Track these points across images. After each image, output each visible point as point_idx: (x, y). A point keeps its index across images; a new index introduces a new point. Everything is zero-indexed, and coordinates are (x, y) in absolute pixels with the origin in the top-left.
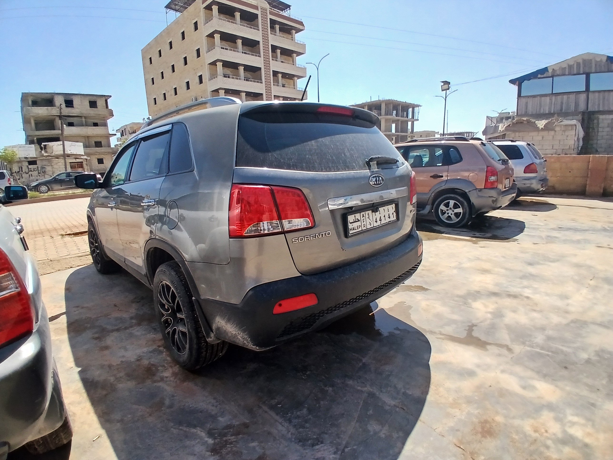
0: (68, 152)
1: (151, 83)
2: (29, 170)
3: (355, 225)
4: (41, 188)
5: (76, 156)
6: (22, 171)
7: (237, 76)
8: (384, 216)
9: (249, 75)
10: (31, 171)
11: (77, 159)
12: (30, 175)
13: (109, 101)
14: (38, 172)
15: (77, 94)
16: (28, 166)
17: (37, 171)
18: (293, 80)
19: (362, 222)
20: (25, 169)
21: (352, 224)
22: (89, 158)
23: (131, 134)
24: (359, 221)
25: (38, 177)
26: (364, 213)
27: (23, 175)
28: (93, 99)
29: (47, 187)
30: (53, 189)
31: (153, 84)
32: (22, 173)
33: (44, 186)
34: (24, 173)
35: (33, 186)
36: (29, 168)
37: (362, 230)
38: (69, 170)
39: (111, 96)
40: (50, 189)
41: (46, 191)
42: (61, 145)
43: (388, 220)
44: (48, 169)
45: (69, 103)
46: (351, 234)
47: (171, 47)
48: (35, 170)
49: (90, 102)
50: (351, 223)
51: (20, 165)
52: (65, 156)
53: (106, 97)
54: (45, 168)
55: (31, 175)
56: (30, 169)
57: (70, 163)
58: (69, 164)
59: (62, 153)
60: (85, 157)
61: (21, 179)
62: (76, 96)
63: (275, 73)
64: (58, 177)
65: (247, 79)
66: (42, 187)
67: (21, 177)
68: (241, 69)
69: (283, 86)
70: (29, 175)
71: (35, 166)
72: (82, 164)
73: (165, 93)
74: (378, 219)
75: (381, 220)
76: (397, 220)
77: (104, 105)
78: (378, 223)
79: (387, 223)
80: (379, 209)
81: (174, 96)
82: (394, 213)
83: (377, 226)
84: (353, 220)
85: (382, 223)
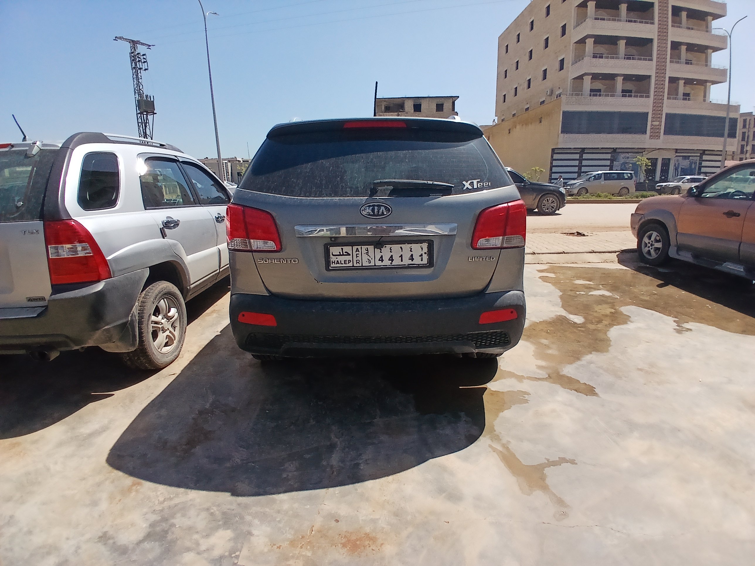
1: (504, 75)
3: (342, 258)
7: (614, 54)
8: (401, 256)
9: (633, 50)
13: (456, 102)
15: (426, 97)
18: (705, 53)
19: (355, 256)
21: (337, 257)
24: (349, 255)
28: (440, 101)
37: (353, 266)
39: (458, 97)
43: (407, 262)
45: (417, 108)
46: (332, 267)
47: (532, 28)
49: (437, 105)
50: (335, 255)
53: (454, 98)
62: (425, 99)
63: (676, 45)
65: (628, 57)
68: (622, 44)
69: (687, 63)
73: (516, 88)
74: (386, 258)
75: (392, 260)
76: (428, 265)
77: (451, 107)
78: (387, 262)
79: (405, 265)
80: (386, 245)
81: (527, 89)
82: (424, 255)
83: (383, 266)
84: (340, 252)
85: (392, 265)
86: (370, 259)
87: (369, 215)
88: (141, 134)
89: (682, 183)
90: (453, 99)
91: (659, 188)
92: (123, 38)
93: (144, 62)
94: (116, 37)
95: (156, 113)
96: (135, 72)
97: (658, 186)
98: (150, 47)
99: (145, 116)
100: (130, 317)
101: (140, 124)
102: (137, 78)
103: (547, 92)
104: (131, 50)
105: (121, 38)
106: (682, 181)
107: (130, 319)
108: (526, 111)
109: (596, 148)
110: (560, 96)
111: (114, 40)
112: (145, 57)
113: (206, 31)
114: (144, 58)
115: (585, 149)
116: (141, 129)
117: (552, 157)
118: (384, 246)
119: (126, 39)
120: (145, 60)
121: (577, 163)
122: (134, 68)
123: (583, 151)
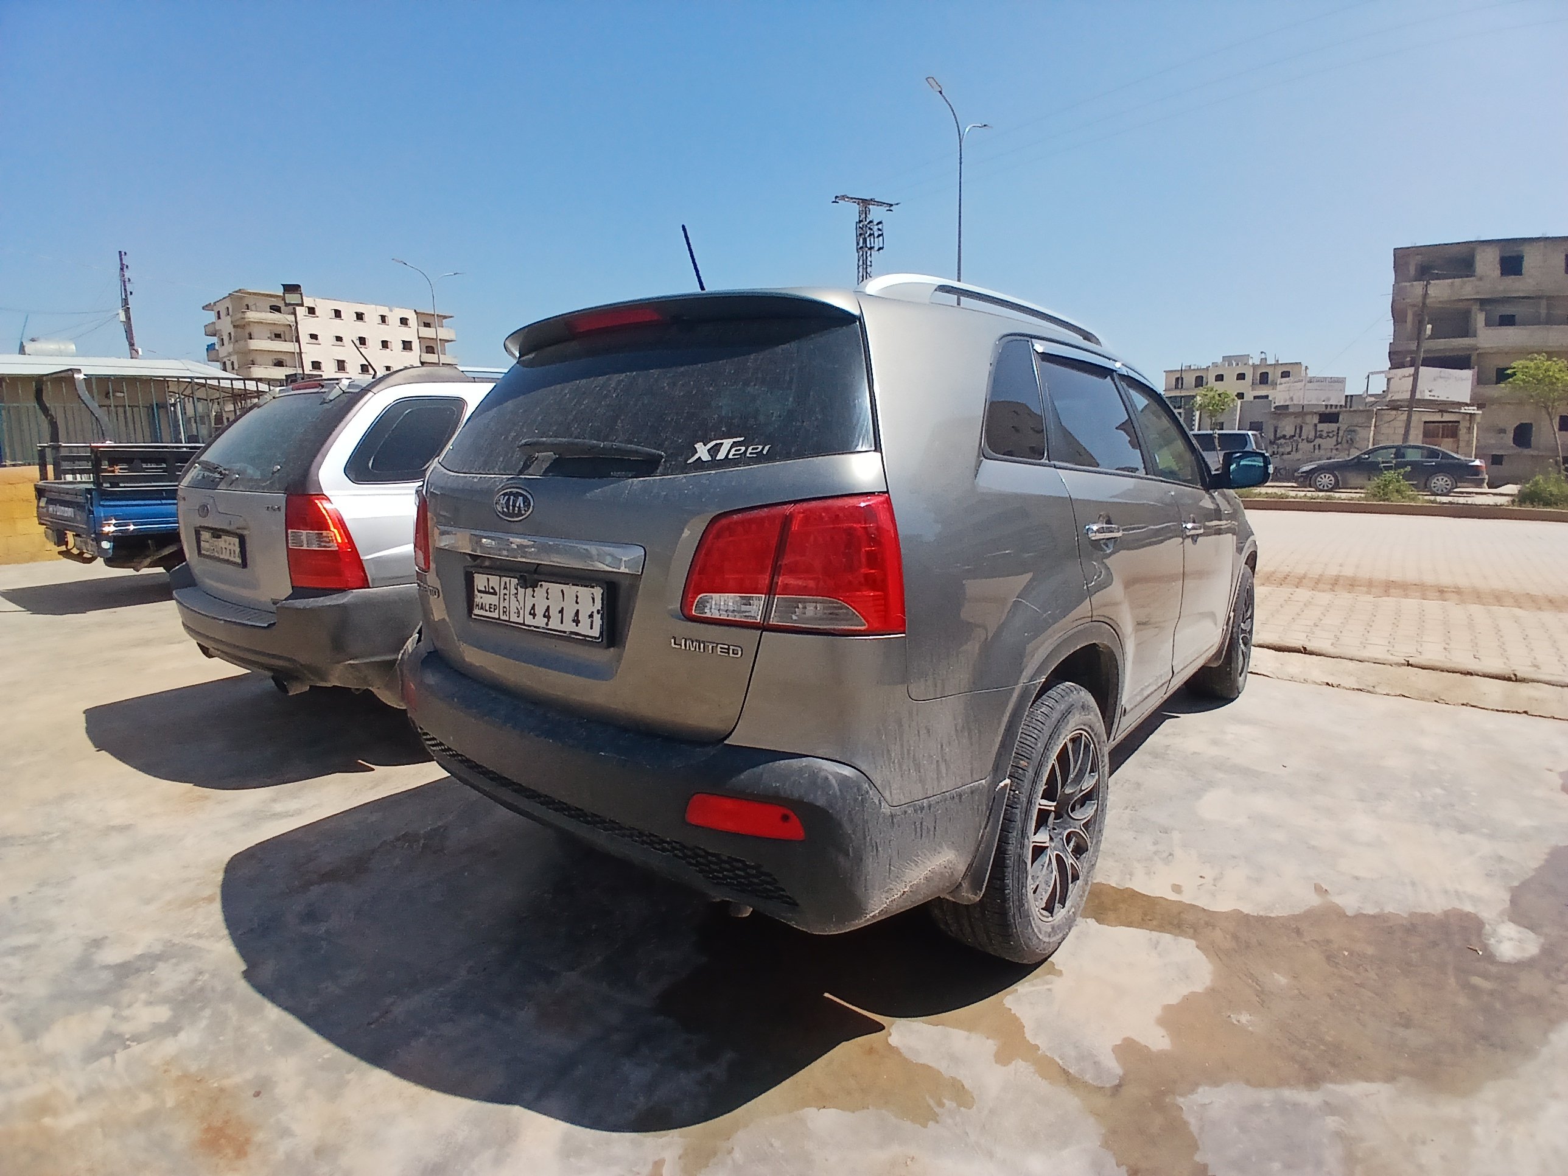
0: (1425, 392)
2: (1316, 434)
3: (488, 599)
4: (1319, 479)
5: (1445, 407)
6: (1300, 437)
8: (561, 611)
10: (1321, 437)
11: (1444, 414)
12: (1317, 447)
14: (1337, 440)
16: (1316, 425)
17: (1335, 438)
19: (502, 599)
20: (1308, 431)
21: (482, 595)
22: (1480, 412)
24: (495, 593)
25: (1334, 451)
26: (508, 579)
27: (1299, 444)
29: (1336, 477)
30: (1346, 483)
32: (1300, 440)
33: (1329, 475)
34: (1303, 440)
35: (1304, 472)
36: (1318, 429)
37: (499, 619)
40: (1340, 483)
41: (1330, 486)
43: (569, 626)
44: (1365, 435)
45: (1512, 265)
46: (475, 615)
48: (1331, 435)
50: (479, 591)
51: (1299, 421)
52: (1415, 404)
54: (1354, 431)
55: (1319, 445)
56: (1318, 433)
57: (1425, 422)
58: (1423, 424)
60: (1472, 410)
61: (1293, 453)
64: (1367, 456)
66: (1323, 476)
67: (1294, 449)
70: (1314, 446)
71: (1333, 426)
72: (1457, 426)
74: (540, 611)
75: (549, 617)
76: (600, 640)
78: (540, 621)
79: (565, 632)
80: (543, 583)
82: (595, 614)
83: (535, 627)
84: (485, 587)
85: (549, 627)
86: (519, 608)
87: (503, 513)
92: (848, 197)
93: (879, 236)
94: (836, 197)
96: (863, 255)
98: (891, 208)
100: (400, 655)
102: (865, 267)
104: (860, 216)
105: (843, 197)
107: (400, 658)
111: (833, 202)
112: (880, 226)
113: (961, 163)
114: (879, 229)
118: (540, 583)
119: (852, 198)
120: (880, 233)
122: (861, 248)
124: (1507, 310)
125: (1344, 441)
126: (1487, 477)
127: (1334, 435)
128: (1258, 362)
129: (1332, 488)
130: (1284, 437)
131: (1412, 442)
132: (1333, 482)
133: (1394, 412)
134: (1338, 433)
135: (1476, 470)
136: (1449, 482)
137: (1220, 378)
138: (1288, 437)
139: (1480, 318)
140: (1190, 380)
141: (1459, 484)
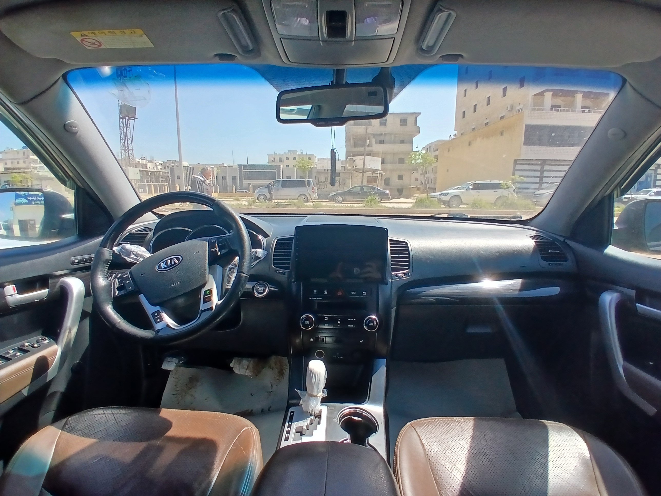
0: (368, 166)
1: (463, 94)
4: (337, 198)
5: (374, 171)
11: (373, 174)
13: (418, 118)
17: (339, 182)
20: (329, 180)
22: (384, 173)
23: (435, 151)
25: (339, 188)
27: (327, 185)
28: (403, 117)
29: (342, 198)
30: (346, 200)
31: (465, 96)
32: (327, 183)
33: (340, 197)
34: (328, 183)
35: (331, 196)
38: (365, 183)
39: (421, 113)
40: (344, 200)
41: (341, 201)
42: (362, 159)
44: (349, 182)
45: (383, 123)
49: (401, 120)
51: (326, 176)
52: (363, 170)
54: (345, 180)
57: (367, 177)
59: (362, 167)
60: (382, 172)
61: (325, 188)
64: (352, 190)
71: (338, 178)
72: (377, 178)
73: (476, 105)
77: (414, 122)
81: (486, 106)
88: (122, 137)
89: (649, 196)
90: (416, 115)
91: (627, 200)
95: (137, 118)
97: (625, 198)
99: (127, 120)
101: (121, 128)
103: (508, 107)
106: (649, 194)
108: (485, 126)
109: (558, 160)
110: (522, 110)
115: (547, 161)
116: (122, 132)
117: (514, 167)
121: (538, 174)
123: (544, 162)
124: (382, 138)
125: (342, 184)
126: (390, 197)
127: (338, 182)
128: (300, 154)
129: (341, 202)
130: (322, 182)
131: (364, 185)
132: (341, 200)
133: (357, 173)
134: (340, 180)
135: (387, 194)
136: (379, 199)
137: (287, 159)
138: (323, 182)
139: (373, 141)
140: (277, 159)
141: (382, 200)
